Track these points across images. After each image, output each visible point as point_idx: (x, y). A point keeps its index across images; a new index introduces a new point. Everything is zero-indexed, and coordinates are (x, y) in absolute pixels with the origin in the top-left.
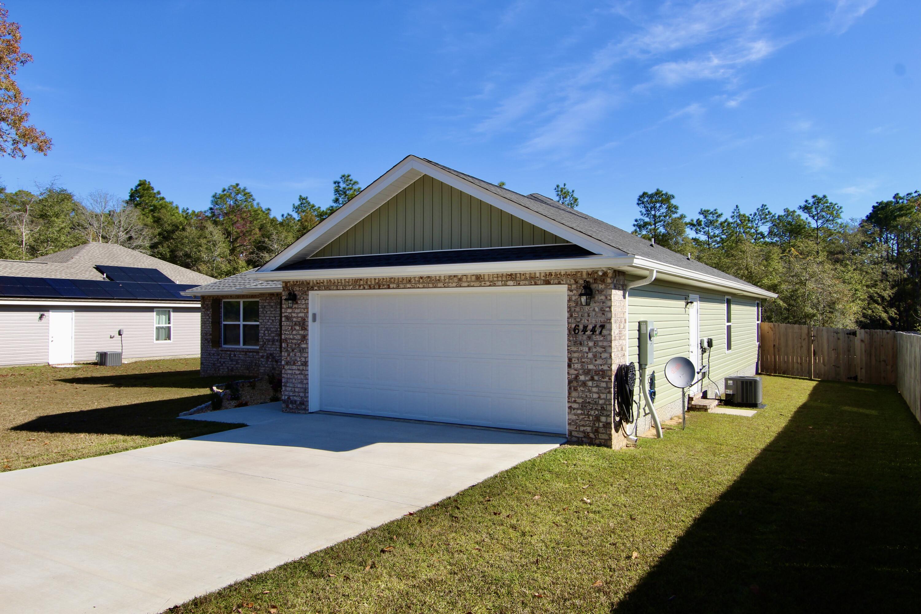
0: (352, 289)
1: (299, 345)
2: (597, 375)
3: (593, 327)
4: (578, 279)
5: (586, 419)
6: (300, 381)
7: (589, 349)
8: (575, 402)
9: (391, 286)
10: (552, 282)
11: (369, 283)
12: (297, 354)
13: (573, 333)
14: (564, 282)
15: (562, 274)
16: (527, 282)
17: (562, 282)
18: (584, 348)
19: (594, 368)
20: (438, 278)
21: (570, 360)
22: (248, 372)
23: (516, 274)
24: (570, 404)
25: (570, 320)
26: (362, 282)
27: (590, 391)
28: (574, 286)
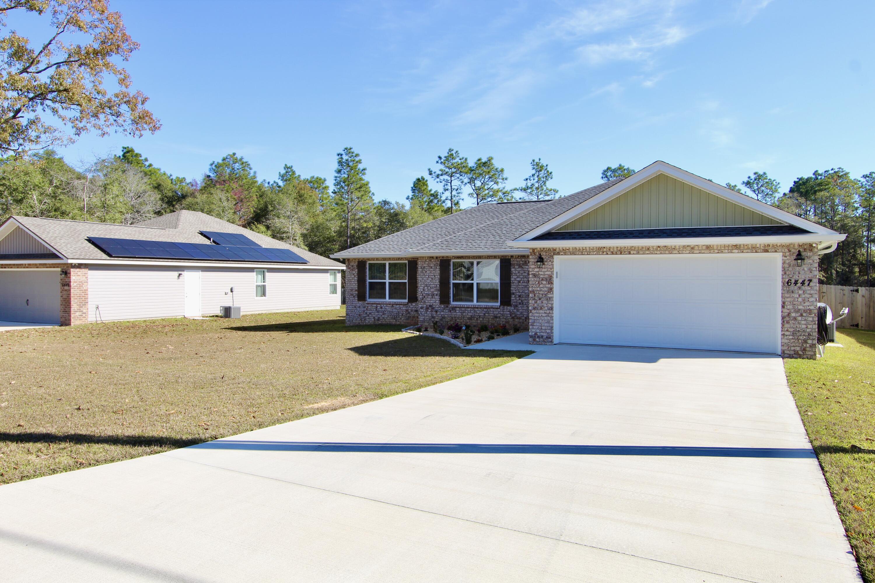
0: (596, 254)
1: (546, 295)
2: (805, 312)
3: (803, 281)
4: (791, 249)
5: (796, 342)
6: (546, 321)
7: (799, 296)
8: (787, 330)
9: (632, 252)
10: (770, 251)
11: (612, 250)
12: (544, 302)
13: (787, 285)
14: (780, 251)
15: (778, 245)
16: (749, 251)
17: (778, 251)
18: (795, 295)
19: (803, 308)
20: (673, 247)
21: (784, 303)
22: (395, 321)
23: (740, 245)
24: (783, 333)
25: (784, 276)
26: (605, 250)
27: (799, 323)
28: (788, 254)
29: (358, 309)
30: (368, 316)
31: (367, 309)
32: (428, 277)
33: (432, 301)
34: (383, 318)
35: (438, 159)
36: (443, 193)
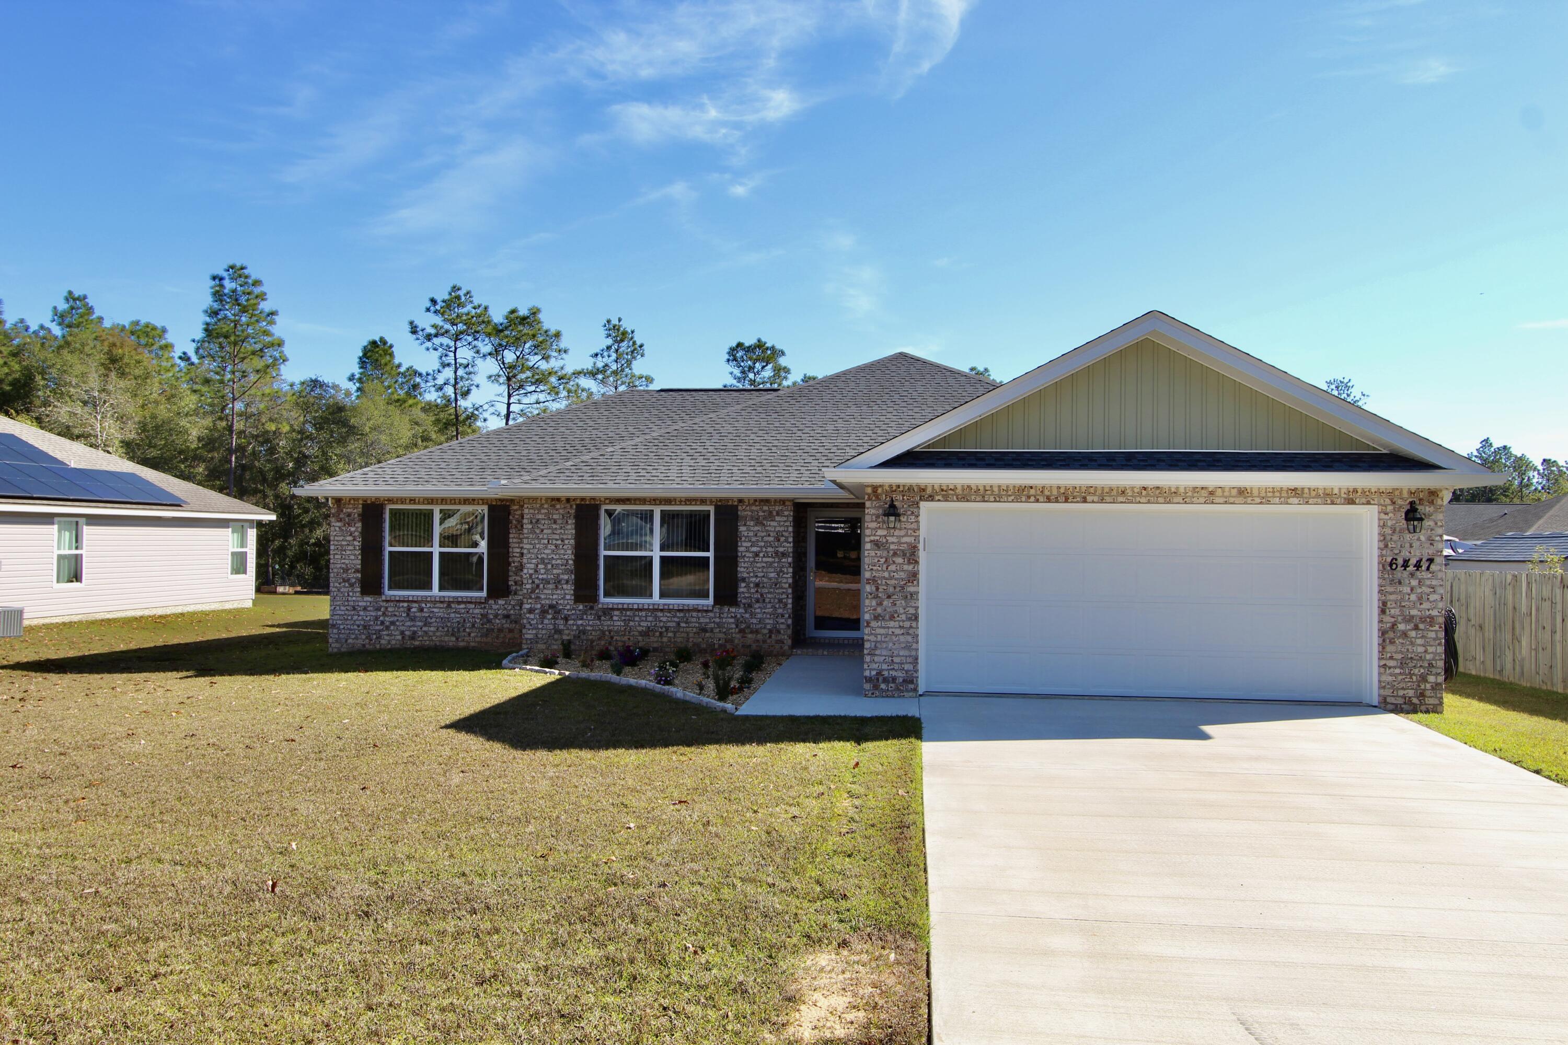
1: (903, 588)
2: (1423, 622)
3: (1417, 562)
4: (1395, 499)
5: (1407, 680)
6: (903, 645)
7: (1412, 590)
8: (1391, 658)
9: (1089, 498)
10: (1357, 501)
11: (1047, 493)
12: (898, 603)
13: (1389, 568)
14: (1376, 502)
15: (1373, 491)
16: (1319, 501)
17: (1372, 502)
18: (1405, 589)
19: (1419, 613)
20: (1173, 490)
21: (1384, 604)
22: (454, 639)
23: (1303, 489)
24: (1382, 662)
25: (1384, 552)
26: (1032, 492)
27: (1412, 644)
28: (1390, 508)
29: (362, 613)
30: (388, 628)
31: (384, 614)
32: (546, 541)
33: (555, 597)
34: (426, 632)
35: (428, 304)
36: (439, 371)
